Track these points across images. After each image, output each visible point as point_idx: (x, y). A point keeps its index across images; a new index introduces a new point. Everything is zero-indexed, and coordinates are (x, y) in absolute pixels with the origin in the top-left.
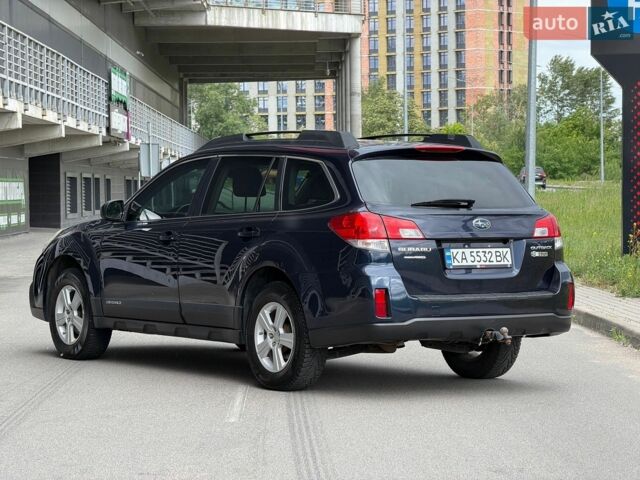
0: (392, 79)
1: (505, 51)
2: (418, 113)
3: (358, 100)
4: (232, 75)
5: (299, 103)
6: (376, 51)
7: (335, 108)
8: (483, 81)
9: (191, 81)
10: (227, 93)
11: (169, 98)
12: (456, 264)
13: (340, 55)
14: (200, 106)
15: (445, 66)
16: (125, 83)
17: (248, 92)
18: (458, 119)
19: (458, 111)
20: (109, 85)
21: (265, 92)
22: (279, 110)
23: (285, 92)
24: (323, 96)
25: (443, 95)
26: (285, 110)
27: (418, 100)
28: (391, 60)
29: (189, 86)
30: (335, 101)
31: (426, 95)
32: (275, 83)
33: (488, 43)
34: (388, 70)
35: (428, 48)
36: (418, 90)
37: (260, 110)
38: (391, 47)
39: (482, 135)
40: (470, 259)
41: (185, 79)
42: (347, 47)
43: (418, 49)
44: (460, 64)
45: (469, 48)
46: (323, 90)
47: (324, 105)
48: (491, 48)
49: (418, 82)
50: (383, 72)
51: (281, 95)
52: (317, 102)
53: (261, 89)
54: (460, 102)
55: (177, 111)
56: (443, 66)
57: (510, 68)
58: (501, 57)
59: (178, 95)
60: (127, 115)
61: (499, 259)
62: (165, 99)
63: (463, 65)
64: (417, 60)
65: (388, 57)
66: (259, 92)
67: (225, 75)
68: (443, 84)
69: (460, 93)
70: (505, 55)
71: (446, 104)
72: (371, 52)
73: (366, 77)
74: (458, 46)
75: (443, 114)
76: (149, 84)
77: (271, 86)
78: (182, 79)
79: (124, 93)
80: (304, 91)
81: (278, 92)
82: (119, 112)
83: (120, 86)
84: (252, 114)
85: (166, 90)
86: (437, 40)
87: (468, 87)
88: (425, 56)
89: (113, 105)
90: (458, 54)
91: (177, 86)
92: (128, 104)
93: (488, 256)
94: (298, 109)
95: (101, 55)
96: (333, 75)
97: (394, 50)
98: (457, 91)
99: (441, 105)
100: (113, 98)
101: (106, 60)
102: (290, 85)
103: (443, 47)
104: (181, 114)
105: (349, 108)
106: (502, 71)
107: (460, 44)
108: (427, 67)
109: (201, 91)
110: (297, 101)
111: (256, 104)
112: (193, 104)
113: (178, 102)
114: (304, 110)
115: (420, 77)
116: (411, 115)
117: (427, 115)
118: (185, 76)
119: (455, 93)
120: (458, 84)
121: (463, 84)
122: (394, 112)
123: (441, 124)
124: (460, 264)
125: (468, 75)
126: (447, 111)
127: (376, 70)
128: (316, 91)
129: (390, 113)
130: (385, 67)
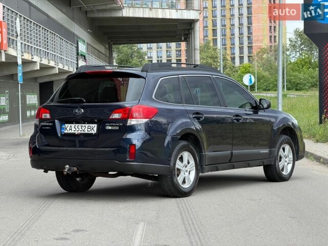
0: (215, 41)
1: (273, 26)
2: (229, 58)
3: (198, 52)
4: (135, 41)
5: (168, 54)
6: (207, 27)
7: (187, 56)
8: (261, 41)
9: (114, 44)
10: (132, 49)
11: (104, 52)
12: (66, 132)
13: (189, 30)
14: (118, 56)
15: (242, 34)
16: (84, 47)
17: (142, 49)
18: (249, 60)
19: (249, 56)
20: (77, 48)
21: (151, 48)
22: (158, 57)
23: (161, 48)
24: (180, 50)
25: (241, 49)
26: (161, 57)
27: (229, 52)
28: (214, 31)
29: (113, 46)
30: (186, 53)
31: (232, 49)
32: (156, 44)
33: (264, 22)
34: (213, 36)
35: (233, 25)
36: (228, 46)
37: (148, 57)
38: (214, 25)
39: (261, 69)
40: (73, 129)
41: (111, 43)
42: (192, 26)
43: (228, 26)
44: (250, 33)
45: (254, 25)
46: (180, 47)
47: (181, 54)
48: (265, 24)
49: (228, 42)
50: (210, 37)
51: (159, 50)
52: (177, 53)
53: (149, 47)
54: (250, 52)
55: (107, 59)
56: (241, 34)
57: (275, 35)
58: (270, 29)
59: (108, 51)
60: (86, 62)
61: (89, 130)
62: (101, 53)
63: (251, 34)
64: (228, 31)
65: (213, 30)
66: (148, 48)
67: (131, 41)
68: (241, 43)
69: (250, 48)
70: (273, 28)
71: (243, 53)
72: (204, 27)
73: (202, 40)
74: (248, 24)
75: (241, 58)
76: (94, 46)
77: (154, 45)
78: (110, 43)
79: (84, 51)
80: (170, 47)
81: (158, 48)
82: (82, 61)
83: (82, 48)
84: (144, 60)
85: (102, 49)
86: (238, 21)
87: (254, 45)
88: (232, 29)
89: (79, 57)
90: (249, 28)
91: (107, 47)
92: (86, 56)
93: (83, 128)
94: (167, 57)
95: (71, 32)
96: (185, 40)
97: (216, 26)
98: (248, 46)
99: (240, 54)
100: (79, 54)
101: (74, 34)
102: (163, 45)
103: (241, 24)
104: (110, 60)
105: (193, 56)
106: (271, 36)
107: (250, 23)
108: (233, 35)
109: (118, 48)
110: (167, 53)
111: (146, 54)
112: (115, 55)
113: (108, 55)
114: (171, 57)
115: (229, 39)
116: (225, 59)
117: (233, 59)
118: (111, 41)
119: (247, 48)
120: (249, 43)
121: (251, 43)
122: (216, 57)
123: (240, 64)
124: (68, 132)
125: (254, 38)
126: (243, 57)
127: (207, 36)
128: (176, 47)
129: (214, 58)
130: (212, 35)
